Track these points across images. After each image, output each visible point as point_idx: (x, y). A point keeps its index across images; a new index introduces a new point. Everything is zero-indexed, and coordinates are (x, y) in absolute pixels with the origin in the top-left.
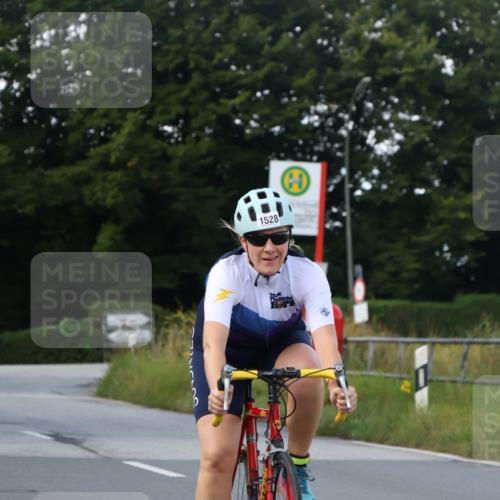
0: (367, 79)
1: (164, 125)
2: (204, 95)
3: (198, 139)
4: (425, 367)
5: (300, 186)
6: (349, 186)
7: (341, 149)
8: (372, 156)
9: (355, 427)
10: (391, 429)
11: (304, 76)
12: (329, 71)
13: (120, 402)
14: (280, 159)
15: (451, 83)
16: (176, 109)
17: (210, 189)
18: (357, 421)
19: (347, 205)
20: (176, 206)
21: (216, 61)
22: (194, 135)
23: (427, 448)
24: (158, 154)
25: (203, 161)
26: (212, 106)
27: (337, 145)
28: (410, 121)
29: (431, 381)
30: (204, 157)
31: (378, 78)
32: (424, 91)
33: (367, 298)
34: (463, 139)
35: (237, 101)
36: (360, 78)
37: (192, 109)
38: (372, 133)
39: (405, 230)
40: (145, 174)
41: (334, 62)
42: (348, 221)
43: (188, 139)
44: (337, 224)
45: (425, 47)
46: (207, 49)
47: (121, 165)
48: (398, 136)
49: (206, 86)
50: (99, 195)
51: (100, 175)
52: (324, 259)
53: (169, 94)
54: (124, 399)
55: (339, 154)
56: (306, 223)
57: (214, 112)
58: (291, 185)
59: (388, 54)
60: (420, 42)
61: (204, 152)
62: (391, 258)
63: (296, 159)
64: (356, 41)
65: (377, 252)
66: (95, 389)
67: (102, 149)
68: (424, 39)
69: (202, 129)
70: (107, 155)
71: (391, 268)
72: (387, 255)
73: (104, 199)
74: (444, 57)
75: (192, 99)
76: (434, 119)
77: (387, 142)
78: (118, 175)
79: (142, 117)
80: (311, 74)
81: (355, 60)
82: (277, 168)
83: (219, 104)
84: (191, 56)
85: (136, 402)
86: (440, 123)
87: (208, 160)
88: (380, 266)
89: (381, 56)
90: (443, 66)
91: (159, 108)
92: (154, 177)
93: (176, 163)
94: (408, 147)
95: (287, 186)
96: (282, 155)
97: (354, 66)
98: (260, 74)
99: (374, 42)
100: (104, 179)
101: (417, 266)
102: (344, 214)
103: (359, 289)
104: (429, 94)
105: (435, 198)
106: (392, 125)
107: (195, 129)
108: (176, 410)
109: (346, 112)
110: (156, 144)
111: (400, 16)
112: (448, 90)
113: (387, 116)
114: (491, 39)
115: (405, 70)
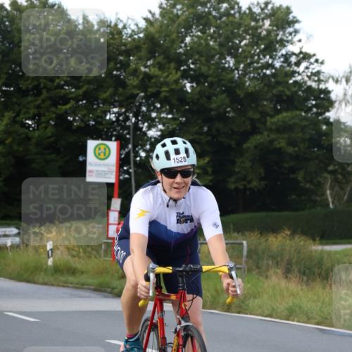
0: (142, 94)
1: (26, 120)
2: (48, 103)
3: (46, 128)
5: (105, 155)
6: (132, 155)
7: (128, 133)
8: (146, 138)
11: (105, 92)
12: (121, 90)
14: (94, 139)
15: (190, 96)
16: (33, 111)
17: (53, 156)
19: (132, 166)
20: (34, 165)
21: (55, 84)
22: (43, 125)
24: (24, 136)
25: (49, 140)
26: (53, 109)
27: (126, 132)
28: (166, 118)
30: (49, 137)
31: (148, 93)
32: (174, 101)
34: (197, 128)
35: (68, 106)
36: (138, 94)
38: (146, 124)
40: (15, 148)
41: (123, 84)
42: (133, 175)
43: (40, 127)
44: (127, 176)
45: (175, 76)
47: (2, 142)
48: (160, 127)
49: (50, 98)
52: (119, 197)
53: (29, 103)
55: (128, 136)
56: (108, 176)
57: (54, 113)
58: (99, 154)
59: (153, 81)
60: (171, 73)
61: (50, 134)
63: (103, 139)
64: (135, 72)
68: (174, 72)
69: (48, 122)
74: (186, 81)
75: (42, 105)
76: (180, 117)
77: (154, 130)
79: (13, 115)
80: (110, 91)
81: (135, 83)
82: (92, 144)
83: (57, 108)
86: (184, 119)
87: (52, 139)
89: (150, 81)
90: (185, 86)
91: (24, 111)
92: (21, 149)
93: (34, 141)
94: (166, 132)
95: (97, 154)
96: (95, 137)
97: (135, 87)
98: (81, 92)
99: (145, 73)
102: (131, 171)
104: (177, 103)
106: (157, 120)
107: (44, 122)
108: (34, 283)
109: (131, 113)
110: (22, 130)
111: (160, 59)
112: (188, 100)
113: (154, 115)
114: (211, 72)
115: (163, 89)
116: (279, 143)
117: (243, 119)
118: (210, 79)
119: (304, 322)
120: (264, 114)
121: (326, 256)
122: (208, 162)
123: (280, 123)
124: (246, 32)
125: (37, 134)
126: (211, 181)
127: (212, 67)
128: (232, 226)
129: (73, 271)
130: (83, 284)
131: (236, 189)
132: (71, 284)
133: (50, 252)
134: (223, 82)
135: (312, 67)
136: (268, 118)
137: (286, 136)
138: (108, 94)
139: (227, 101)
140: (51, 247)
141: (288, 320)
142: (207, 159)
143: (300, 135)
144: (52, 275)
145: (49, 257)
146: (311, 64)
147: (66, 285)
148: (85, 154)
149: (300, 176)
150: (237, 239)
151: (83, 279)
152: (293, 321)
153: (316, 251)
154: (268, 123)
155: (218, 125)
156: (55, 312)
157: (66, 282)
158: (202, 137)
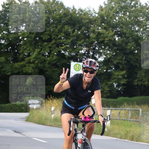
0: (96, 42)
2: (55, 45)
3: (53, 56)
4: (109, 115)
5: (79, 69)
11: (80, 41)
12: (87, 40)
13: (31, 123)
15: (118, 42)
17: (56, 69)
20: (47, 73)
21: (59, 37)
24: (43, 60)
26: (57, 48)
28: (107, 53)
29: (111, 119)
30: (54, 61)
31: (99, 41)
32: (111, 45)
34: (120, 57)
35: (64, 47)
37: (52, 49)
38: (98, 56)
39: (105, 80)
40: (39, 65)
41: (89, 37)
43: (51, 56)
45: (111, 33)
46: (57, 34)
47: (33, 62)
48: (104, 56)
49: (55, 43)
50: (27, 70)
51: (28, 65)
54: (32, 122)
58: (76, 68)
59: (102, 35)
61: (54, 59)
63: (78, 62)
64: (94, 32)
66: (25, 119)
67: (28, 58)
68: (111, 31)
70: (30, 60)
73: (28, 71)
74: (116, 37)
75: (52, 46)
77: (101, 58)
78: (33, 65)
79: (39, 50)
80: (83, 40)
81: (94, 37)
84: (53, 36)
85: (35, 123)
87: (56, 61)
89: (100, 36)
91: (43, 49)
92: (42, 65)
93: (47, 62)
94: (107, 59)
95: (75, 68)
98: (70, 41)
99: (98, 32)
100: (29, 66)
101: (108, 89)
104: (112, 46)
105: (113, 72)
106: (103, 53)
108: (46, 125)
109: (91, 50)
110: (43, 57)
112: (117, 44)
113: (101, 51)
114: (128, 32)
115: (106, 39)
118: (127, 35)
122: (125, 73)
125: (49, 59)
126: (126, 82)
127: (129, 30)
128: (135, 102)
131: (138, 85)
133: (53, 112)
134: (133, 37)
138: (82, 42)
139: (135, 45)
140: (54, 109)
142: (125, 72)
144: (54, 122)
145: (52, 114)
147: (60, 126)
150: (137, 108)
155: (131, 56)
158: (123, 61)
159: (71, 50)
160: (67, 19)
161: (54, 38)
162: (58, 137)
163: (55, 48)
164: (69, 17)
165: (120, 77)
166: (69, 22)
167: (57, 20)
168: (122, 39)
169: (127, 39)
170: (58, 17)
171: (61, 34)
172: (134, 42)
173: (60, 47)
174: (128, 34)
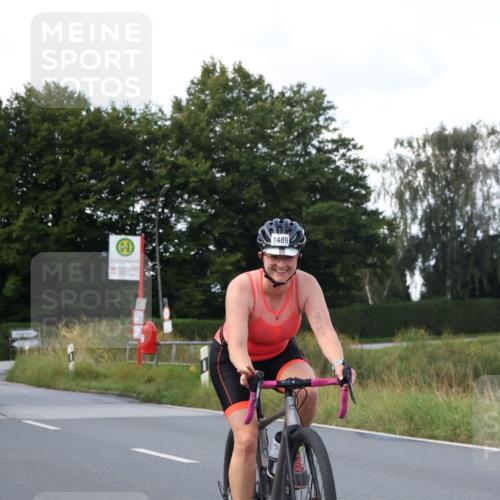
0: (168, 186)
2: (70, 197)
3: (66, 223)
4: (206, 359)
5: (128, 250)
8: (173, 231)
9: (165, 396)
10: (186, 397)
11: (130, 185)
12: (148, 181)
14: (117, 234)
16: (53, 207)
18: (165, 393)
19: (158, 262)
21: (78, 177)
23: (209, 408)
24: (43, 233)
25: (69, 236)
26: (75, 204)
28: (196, 210)
30: (70, 234)
31: (175, 184)
33: (171, 317)
35: (90, 200)
36: (164, 185)
37: (62, 205)
38: (174, 216)
39: (194, 276)
40: (34, 245)
41: (150, 175)
42: (159, 271)
43: (60, 222)
44: (153, 273)
45: (204, 166)
46: (72, 170)
47: (19, 239)
48: (189, 219)
49: (71, 192)
50: (5, 257)
51: (5, 245)
53: (47, 198)
54: (23, 383)
58: (122, 250)
59: (181, 171)
60: (201, 163)
61: (70, 230)
62: (186, 293)
63: (126, 234)
65: (178, 290)
66: (5, 377)
68: (203, 161)
70: (10, 233)
71: (186, 299)
72: (183, 291)
73: (8, 260)
75: (62, 200)
76: (209, 208)
77: (182, 222)
78: (17, 245)
80: (136, 182)
81: (163, 173)
83: (78, 202)
84: (63, 174)
85: (30, 384)
86: (213, 211)
87: (72, 236)
88: (180, 299)
89: (177, 172)
90: (214, 176)
93: (53, 238)
94: (195, 225)
95: (120, 250)
96: (118, 232)
97: (162, 177)
99: (172, 163)
100: (8, 248)
101: (202, 297)
102: (156, 267)
103: (166, 313)
104: (207, 193)
105: (212, 258)
108: (55, 389)
110: (41, 227)
111: (188, 147)
112: (219, 190)
114: (244, 160)
115: (192, 180)
116: (316, 235)
117: (277, 210)
118: (242, 167)
119: (342, 426)
120: (300, 205)
121: (365, 355)
123: (316, 214)
124: (278, 117)
125: (56, 230)
129: (96, 376)
130: (107, 390)
132: (95, 388)
133: (71, 355)
134: (256, 171)
135: (349, 154)
136: (304, 209)
137: (322, 228)
139: (260, 192)
140: (72, 350)
141: (326, 423)
142: (239, 256)
143: (338, 226)
144: (74, 380)
145: (70, 361)
146: (349, 150)
147: (89, 390)
148: (106, 249)
149: (337, 270)
151: (107, 383)
152: (331, 424)
153: (355, 350)
154: (304, 214)
156: (79, 420)
157: (88, 387)
158: (234, 229)
159: (108, 206)
160: (94, 134)
161: (66, 180)
162: (86, 416)
163: (70, 203)
164: (99, 131)
165: (229, 268)
166: (101, 142)
167: (71, 138)
168: (230, 178)
169: (242, 176)
170: (74, 129)
171: (84, 168)
172: (259, 185)
173: (82, 201)
174: (243, 163)
